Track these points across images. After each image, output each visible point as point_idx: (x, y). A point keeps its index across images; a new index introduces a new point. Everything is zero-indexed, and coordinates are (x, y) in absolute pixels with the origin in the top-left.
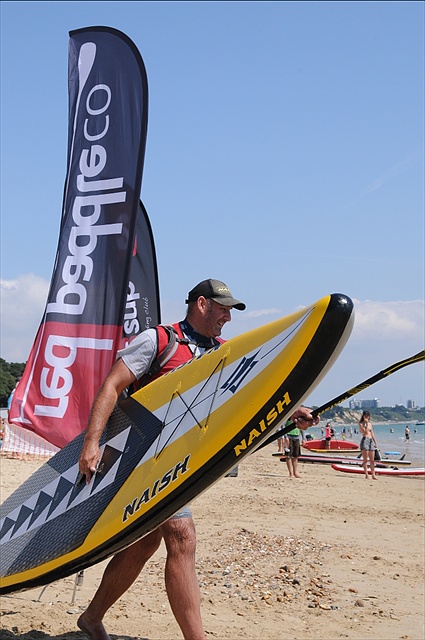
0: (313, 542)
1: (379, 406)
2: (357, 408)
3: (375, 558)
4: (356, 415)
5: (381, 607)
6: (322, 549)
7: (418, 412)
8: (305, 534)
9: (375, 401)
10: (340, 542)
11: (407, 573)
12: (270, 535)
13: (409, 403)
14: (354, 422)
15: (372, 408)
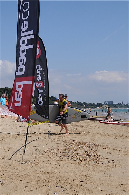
0: (94, 144)
1: (113, 103)
3: (114, 149)
5: (115, 163)
6: (97, 146)
7: (125, 105)
8: (92, 141)
10: (103, 144)
11: (123, 154)
12: (81, 142)
13: (123, 102)
14: (105, 108)
15: (111, 104)
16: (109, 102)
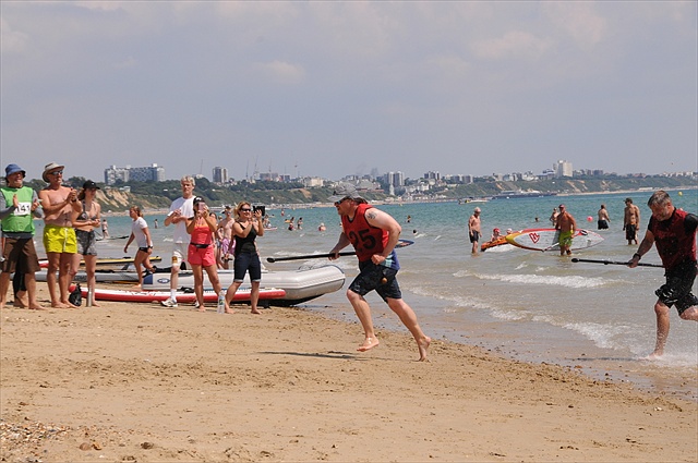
0: (27, 424)
1: (162, 178)
2: (119, 183)
3: (145, 446)
4: (117, 196)
6: (44, 436)
7: (233, 188)
8: (13, 411)
9: (153, 171)
10: (81, 422)
13: (218, 172)
14: (113, 209)
15: (149, 182)
16: (133, 173)
